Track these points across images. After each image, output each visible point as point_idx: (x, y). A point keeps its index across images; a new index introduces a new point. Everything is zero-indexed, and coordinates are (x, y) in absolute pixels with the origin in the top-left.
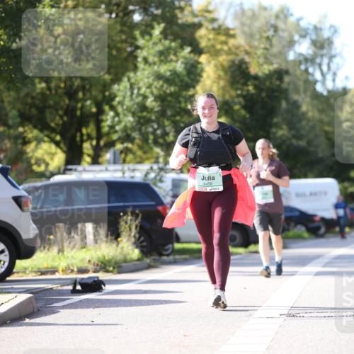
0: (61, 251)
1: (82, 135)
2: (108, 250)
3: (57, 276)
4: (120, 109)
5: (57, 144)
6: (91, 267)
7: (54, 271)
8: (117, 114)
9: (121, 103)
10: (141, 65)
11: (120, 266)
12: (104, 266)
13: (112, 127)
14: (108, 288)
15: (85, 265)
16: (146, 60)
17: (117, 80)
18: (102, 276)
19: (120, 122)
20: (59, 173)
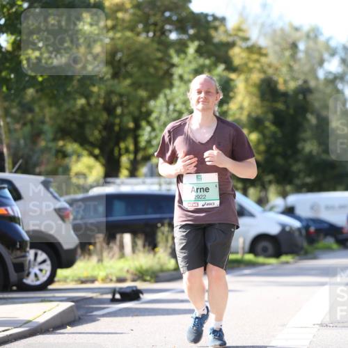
0: (100, 260)
1: (120, 149)
2: (145, 260)
3: (96, 285)
4: (156, 125)
5: (96, 157)
6: (129, 276)
7: (93, 280)
8: (153, 129)
9: (158, 119)
10: (177, 82)
11: (157, 276)
12: (141, 275)
13: (149, 142)
14: (145, 297)
15: (124, 274)
16: (181, 77)
17: (154, 96)
18: (140, 285)
19: (156, 137)
20: (98, 185)
